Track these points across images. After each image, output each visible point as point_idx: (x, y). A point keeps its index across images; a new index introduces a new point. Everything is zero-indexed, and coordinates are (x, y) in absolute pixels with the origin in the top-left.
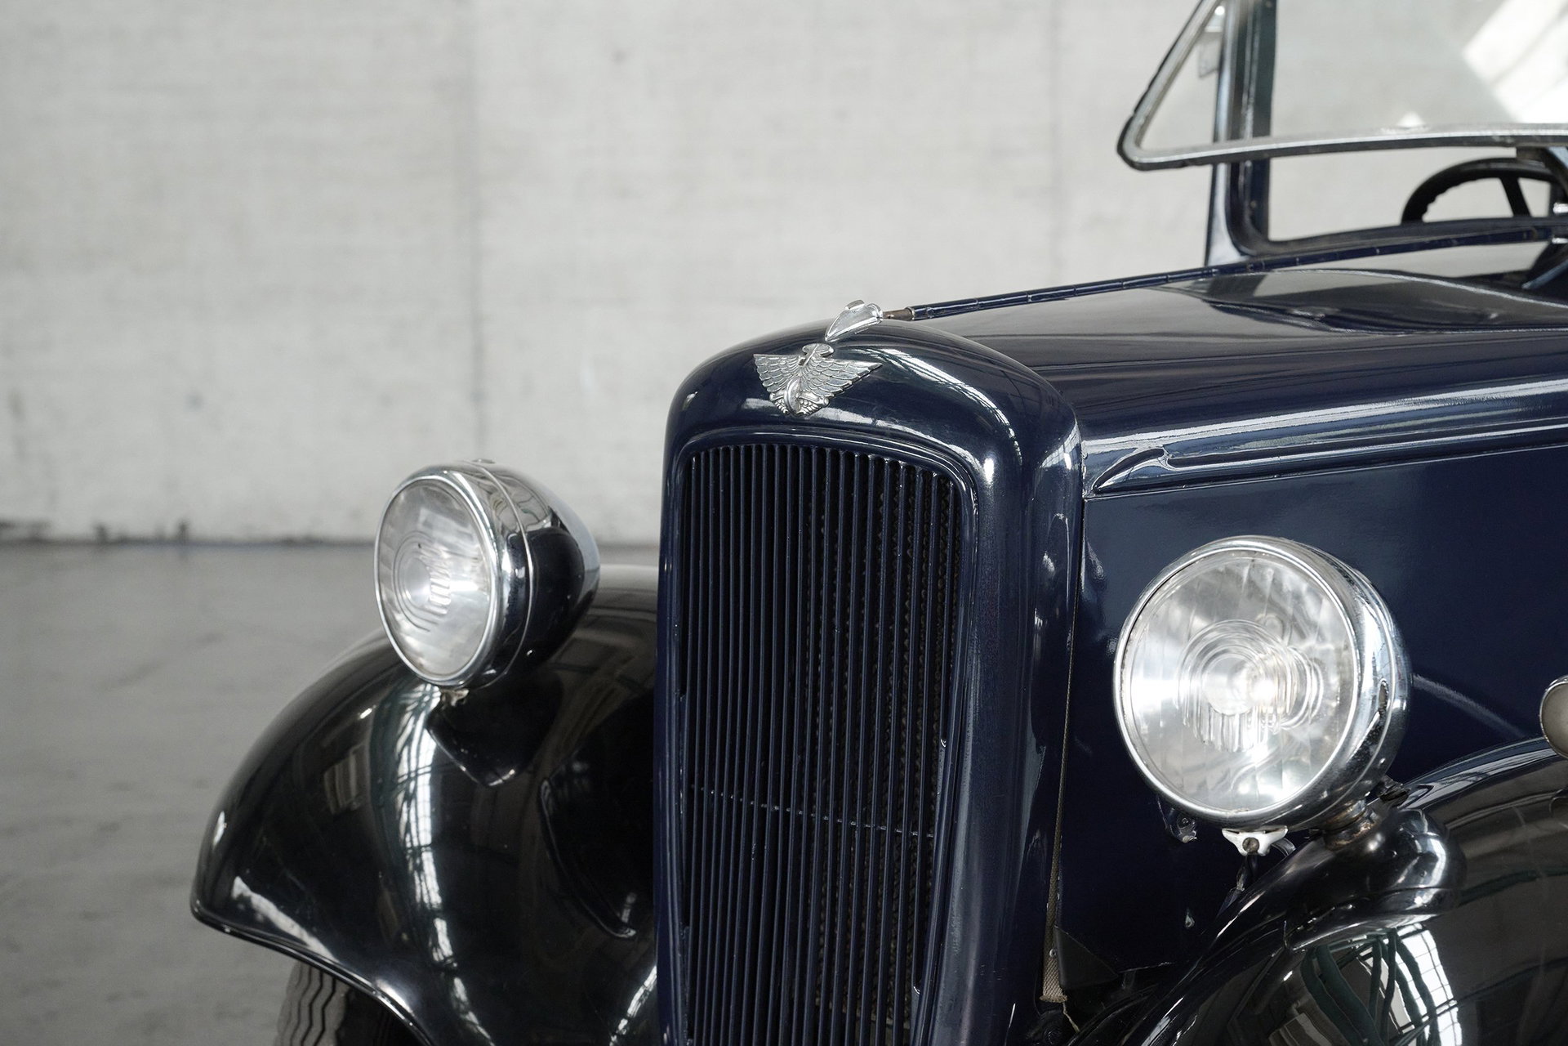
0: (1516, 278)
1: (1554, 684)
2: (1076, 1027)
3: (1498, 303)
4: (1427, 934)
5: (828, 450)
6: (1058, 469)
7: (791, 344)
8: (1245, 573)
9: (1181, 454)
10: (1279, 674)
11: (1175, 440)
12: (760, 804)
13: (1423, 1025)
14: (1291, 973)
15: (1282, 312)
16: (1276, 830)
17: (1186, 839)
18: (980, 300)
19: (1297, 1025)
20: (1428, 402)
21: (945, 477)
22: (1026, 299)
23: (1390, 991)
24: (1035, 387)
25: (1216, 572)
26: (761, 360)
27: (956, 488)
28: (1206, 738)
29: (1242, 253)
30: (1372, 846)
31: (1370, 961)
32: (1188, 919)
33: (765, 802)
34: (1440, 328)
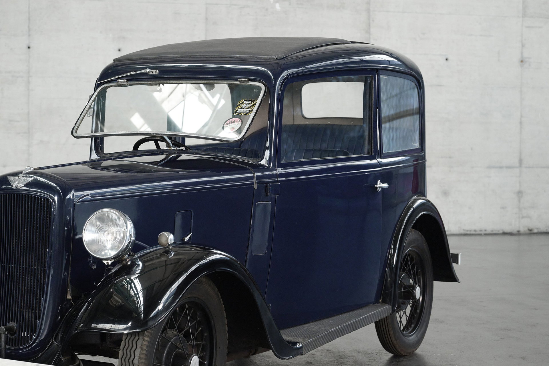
0: (156, 163)
1: (160, 234)
2: (73, 304)
3: (154, 168)
4: (137, 279)
5: (24, 195)
6: (70, 198)
7: (15, 174)
8: (106, 214)
9: (93, 195)
10: (113, 233)
11: (91, 193)
12: (9, 265)
13: (137, 295)
14: (112, 290)
15: (107, 169)
16: (112, 260)
17: (94, 268)
18: (51, 166)
19: (114, 298)
20: (139, 186)
21: (48, 200)
22: (60, 166)
23: (130, 290)
24: (64, 182)
25: (101, 215)
26: (9, 177)
27: (50, 202)
28: (100, 244)
29: (98, 156)
30: (129, 263)
31: (126, 285)
32: (94, 284)
33: (10, 265)
34: (142, 172)
